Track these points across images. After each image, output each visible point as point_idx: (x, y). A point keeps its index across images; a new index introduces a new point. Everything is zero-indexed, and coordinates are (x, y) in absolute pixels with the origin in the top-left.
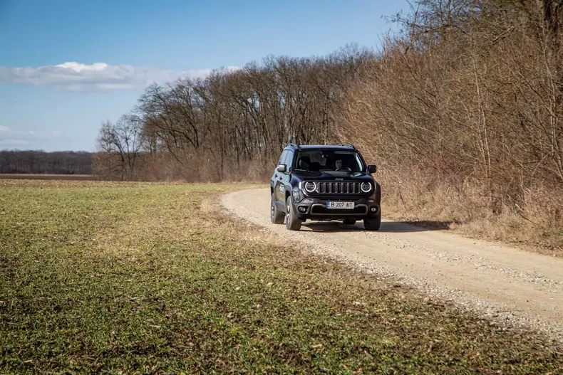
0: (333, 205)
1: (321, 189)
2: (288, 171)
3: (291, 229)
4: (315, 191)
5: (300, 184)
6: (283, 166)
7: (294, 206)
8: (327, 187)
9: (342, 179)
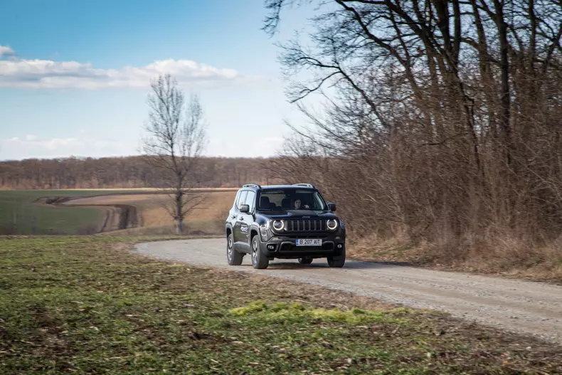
0: (301, 242)
1: (289, 228)
4: (283, 229)
5: (268, 222)
6: (246, 206)
8: (295, 225)
9: (309, 217)
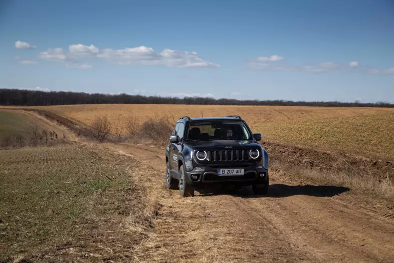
0: (223, 172)
2: (180, 141)
4: (206, 159)
5: (192, 153)
6: (175, 137)
8: (218, 155)
9: (231, 147)
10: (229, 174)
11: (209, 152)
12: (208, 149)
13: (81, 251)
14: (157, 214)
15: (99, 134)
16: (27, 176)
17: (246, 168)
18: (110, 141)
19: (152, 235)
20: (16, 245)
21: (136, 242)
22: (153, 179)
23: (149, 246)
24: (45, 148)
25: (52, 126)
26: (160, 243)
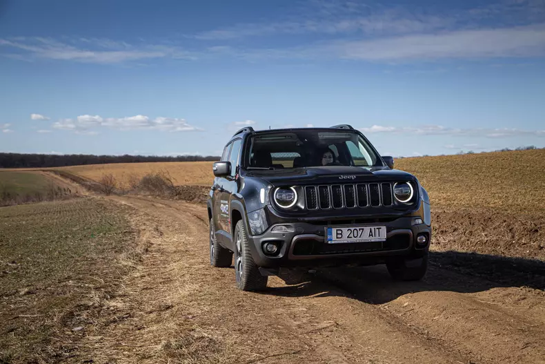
0: (339, 235)
1: (310, 203)
2: (233, 173)
3: (246, 289)
4: (296, 206)
5: (262, 193)
6: (224, 164)
7: (250, 243)
9: (353, 177)
10: (353, 240)
11: (303, 189)
12: (299, 184)
13: (79, 282)
14: (147, 250)
15: (106, 188)
16: (41, 225)
17: (391, 224)
18: (115, 194)
19: (140, 267)
20: (24, 280)
21: (125, 273)
22: (148, 223)
23: (136, 276)
24: (60, 202)
25: (66, 184)
26: (145, 274)
